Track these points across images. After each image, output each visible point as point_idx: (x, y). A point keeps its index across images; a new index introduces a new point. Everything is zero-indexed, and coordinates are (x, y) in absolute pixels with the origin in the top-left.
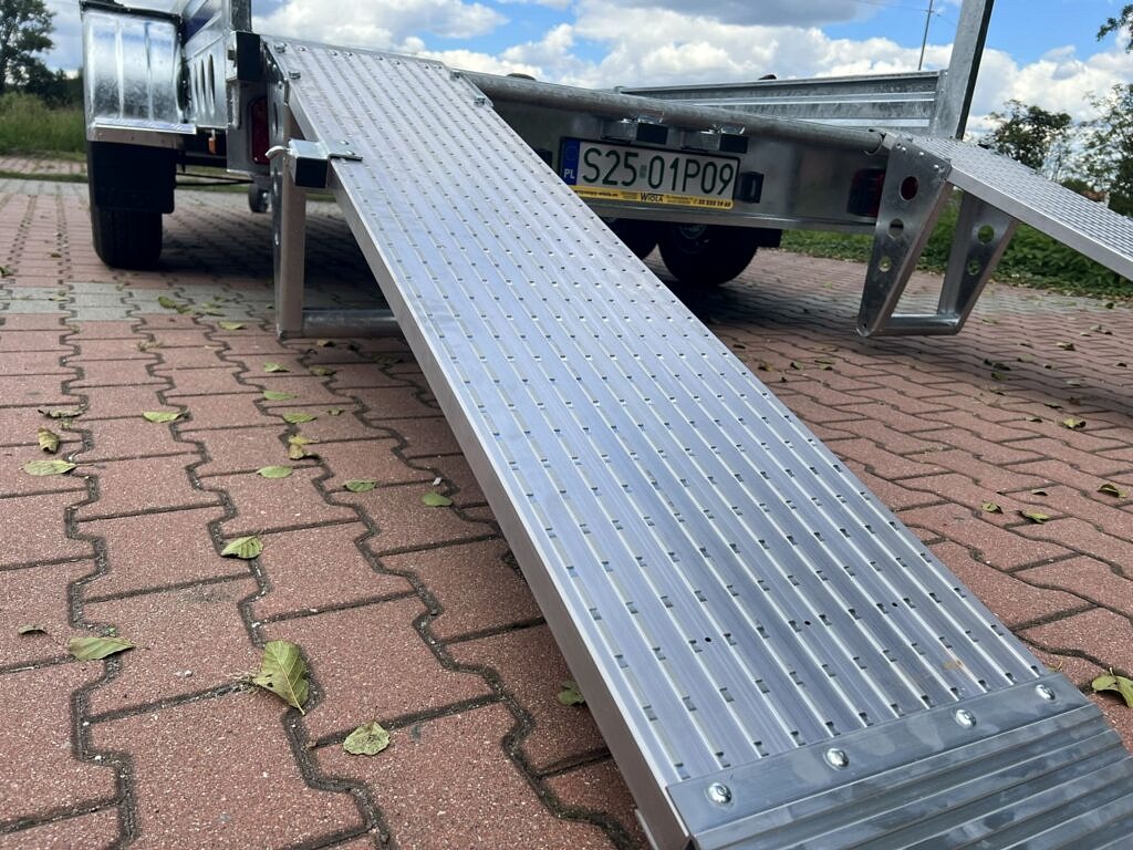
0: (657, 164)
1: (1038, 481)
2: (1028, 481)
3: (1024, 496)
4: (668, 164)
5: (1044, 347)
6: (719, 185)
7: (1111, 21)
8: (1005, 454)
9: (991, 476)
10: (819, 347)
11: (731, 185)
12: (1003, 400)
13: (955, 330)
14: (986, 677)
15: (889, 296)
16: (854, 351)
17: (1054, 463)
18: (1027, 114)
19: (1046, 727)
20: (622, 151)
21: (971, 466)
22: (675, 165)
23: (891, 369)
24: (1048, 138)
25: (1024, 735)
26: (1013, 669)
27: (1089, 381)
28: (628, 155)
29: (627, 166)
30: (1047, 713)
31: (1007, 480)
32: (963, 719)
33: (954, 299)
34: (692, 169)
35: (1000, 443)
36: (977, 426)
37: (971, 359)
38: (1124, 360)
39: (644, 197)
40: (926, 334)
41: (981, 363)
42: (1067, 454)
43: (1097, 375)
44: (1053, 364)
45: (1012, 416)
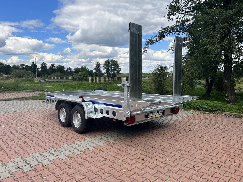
0: (156, 113)
6: (161, 114)
18: (160, 67)
29: (153, 114)
39: (155, 117)
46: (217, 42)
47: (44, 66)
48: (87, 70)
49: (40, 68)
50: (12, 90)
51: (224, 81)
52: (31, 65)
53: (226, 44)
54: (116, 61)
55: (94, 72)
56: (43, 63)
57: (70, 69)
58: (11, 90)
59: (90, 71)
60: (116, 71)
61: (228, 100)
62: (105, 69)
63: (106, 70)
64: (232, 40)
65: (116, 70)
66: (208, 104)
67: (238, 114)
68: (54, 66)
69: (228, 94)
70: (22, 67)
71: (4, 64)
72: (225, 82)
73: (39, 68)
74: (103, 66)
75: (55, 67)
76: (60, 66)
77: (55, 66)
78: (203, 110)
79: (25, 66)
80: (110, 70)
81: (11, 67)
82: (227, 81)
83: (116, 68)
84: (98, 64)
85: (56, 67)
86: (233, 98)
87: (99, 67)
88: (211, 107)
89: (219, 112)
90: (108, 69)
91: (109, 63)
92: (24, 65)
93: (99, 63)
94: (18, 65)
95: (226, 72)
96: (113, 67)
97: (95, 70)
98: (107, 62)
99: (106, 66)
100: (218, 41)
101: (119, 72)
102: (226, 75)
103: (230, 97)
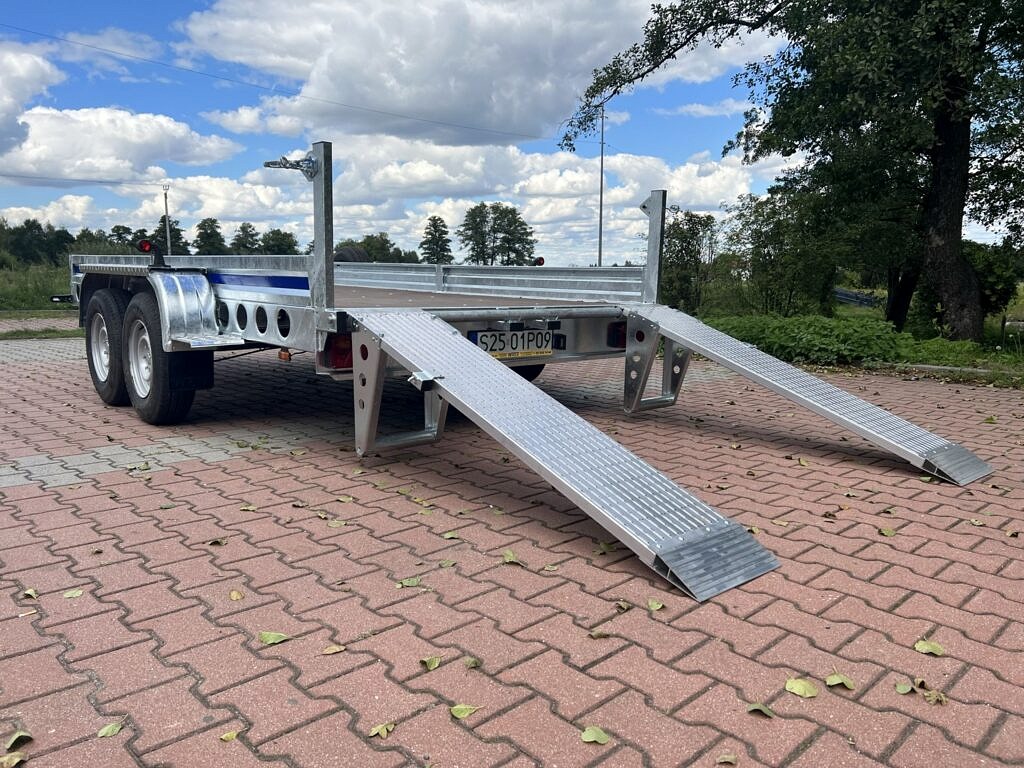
0: (515, 337)
1: (723, 474)
2: (720, 474)
3: (718, 481)
4: (519, 337)
5: (719, 405)
6: (545, 343)
7: (730, 143)
8: (708, 465)
9: (703, 474)
10: (606, 422)
11: (550, 343)
12: (703, 439)
13: (673, 403)
14: (712, 521)
15: (638, 391)
16: (624, 421)
17: (729, 466)
18: (683, 217)
19: (728, 529)
20: (497, 334)
21: (695, 471)
22: (523, 337)
23: (645, 429)
24: (701, 233)
25: (723, 531)
26: (718, 519)
27: (743, 423)
28: (501, 335)
29: (501, 341)
30: (728, 526)
31: (711, 475)
32: (708, 529)
33: (669, 386)
34: (531, 337)
35: (705, 460)
36: (695, 453)
37: (684, 418)
38: (760, 407)
39: (510, 355)
40: (664, 406)
41: (688, 419)
42: (734, 461)
43: (747, 418)
44: (724, 415)
45: (708, 446)
46: (878, 33)
47: (209, 233)
48: (391, 250)
49: (196, 241)
50: (20, 308)
51: (930, 243)
52: (156, 231)
53: (924, 40)
54: (513, 212)
55: (420, 257)
56: (205, 221)
58: (15, 308)
59: (405, 252)
60: (513, 255)
61: (946, 327)
62: (469, 247)
63: (473, 249)
64: (948, 20)
65: (516, 251)
66: (832, 330)
67: (965, 369)
68: (253, 235)
69: (948, 301)
70: (120, 237)
71: (43, 227)
72: (934, 245)
73: (188, 245)
74: (459, 233)
75: (257, 238)
76: (277, 233)
77: (257, 234)
78: (807, 358)
79: (130, 233)
80: (490, 251)
81: (71, 236)
82: (941, 243)
83: (512, 240)
84: (436, 225)
85: (261, 236)
86: (967, 320)
87: (441, 237)
88: (844, 342)
89: (879, 363)
90: (477, 244)
91: (484, 221)
92: (127, 231)
93: (440, 219)
94: (101, 232)
95: (942, 201)
96: (501, 235)
97: (425, 249)
98: (475, 218)
99: (470, 233)
100: (884, 27)
101: (527, 258)
102: (939, 213)
103: (953, 317)
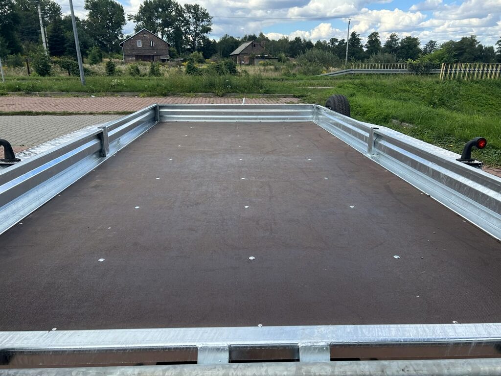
47: (374, 40)
48: (477, 46)
49: (366, 45)
52: (349, 40)
55: (496, 50)
56: (372, 34)
57: (432, 44)
59: (486, 48)
68: (396, 40)
70: (333, 43)
71: (302, 40)
73: (364, 45)
75: (398, 42)
76: (409, 38)
77: (398, 39)
79: (337, 42)
81: (313, 45)
85: (400, 41)
92: (336, 40)
94: (325, 42)
